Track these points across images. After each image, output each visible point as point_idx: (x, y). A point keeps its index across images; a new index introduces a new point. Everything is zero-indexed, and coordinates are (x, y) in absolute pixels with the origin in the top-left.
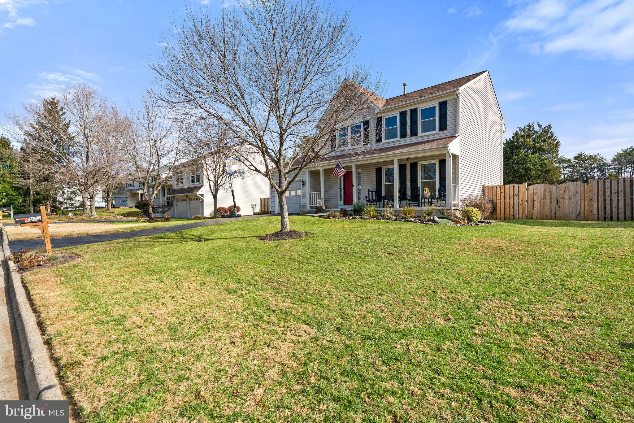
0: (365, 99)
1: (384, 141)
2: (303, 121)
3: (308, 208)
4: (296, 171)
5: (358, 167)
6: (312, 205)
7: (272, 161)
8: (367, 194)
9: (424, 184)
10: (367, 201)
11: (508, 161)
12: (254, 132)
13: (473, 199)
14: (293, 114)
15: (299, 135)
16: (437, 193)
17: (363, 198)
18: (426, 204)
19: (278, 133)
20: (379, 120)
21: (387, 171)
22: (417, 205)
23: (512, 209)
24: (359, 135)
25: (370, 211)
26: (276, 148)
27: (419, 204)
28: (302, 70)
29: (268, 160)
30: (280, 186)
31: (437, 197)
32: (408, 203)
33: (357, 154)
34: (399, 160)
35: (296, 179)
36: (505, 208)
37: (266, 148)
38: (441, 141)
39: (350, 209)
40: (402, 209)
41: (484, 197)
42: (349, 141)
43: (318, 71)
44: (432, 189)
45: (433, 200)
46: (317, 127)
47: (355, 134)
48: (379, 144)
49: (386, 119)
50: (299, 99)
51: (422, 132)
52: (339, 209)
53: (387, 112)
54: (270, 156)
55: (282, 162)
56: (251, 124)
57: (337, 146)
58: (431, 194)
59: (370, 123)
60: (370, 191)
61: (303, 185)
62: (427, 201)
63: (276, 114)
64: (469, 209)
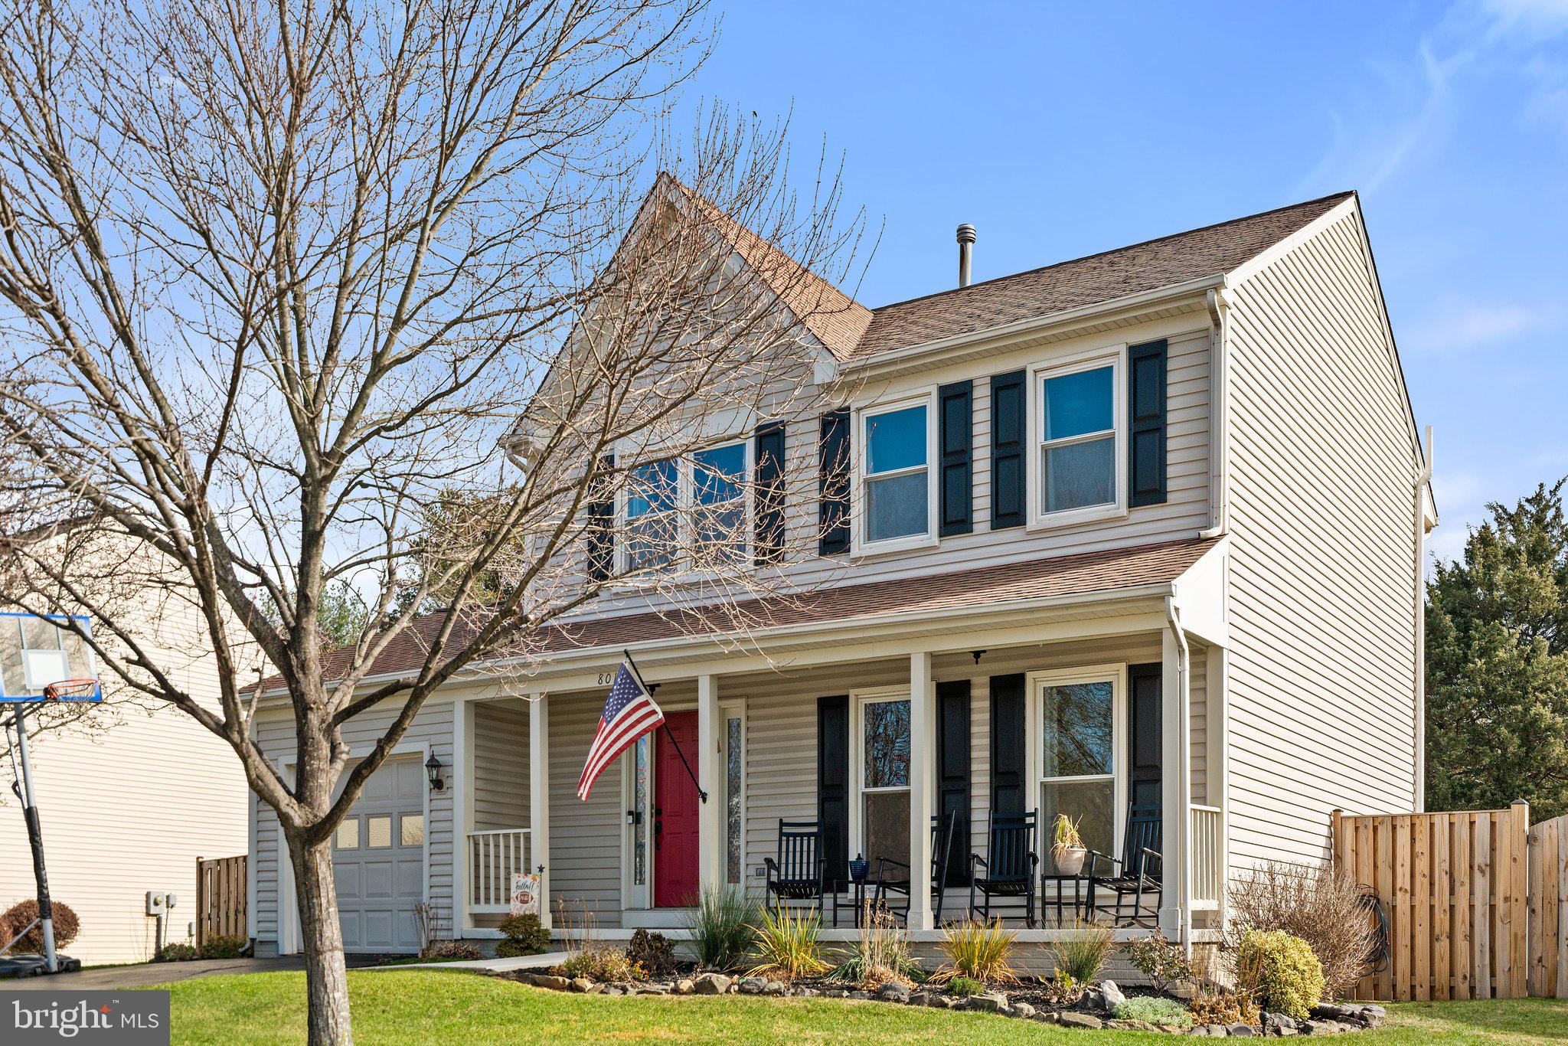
0: (766, 300)
1: (859, 545)
2: (433, 407)
3: (464, 927)
4: (400, 701)
5: (725, 687)
6: (483, 909)
7: (260, 639)
8: (771, 850)
9: (1059, 799)
10: (771, 885)
11: (1448, 680)
12: (154, 459)
13: (1285, 888)
14: (379, 367)
15: (412, 489)
16: (1118, 851)
17: (752, 871)
18: (1067, 913)
19: (292, 472)
20: (835, 426)
21: (875, 713)
22: (1023, 912)
23: (1462, 945)
24: (728, 504)
25: (784, 948)
26: (281, 560)
27: (1030, 908)
28: (431, 102)
29: (235, 629)
30: (301, 796)
31: (1117, 874)
32: (980, 901)
33: (717, 616)
34: (936, 660)
35: (400, 747)
36: (1433, 939)
37: (225, 556)
38: (1136, 559)
39: (685, 934)
40: (947, 935)
41: (1339, 877)
42: (683, 540)
43: (517, 120)
44: (1096, 836)
45: (1099, 890)
46: (514, 445)
47: (707, 499)
48: (831, 561)
49: (870, 420)
50: (411, 278)
51: (1047, 509)
52: (628, 934)
53: (873, 381)
54: (244, 608)
55: (312, 646)
56: (134, 411)
57: (619, 564)
58: (1090, 855)
59: (788, 443)
60: (786, 830)
61: (437, 784)
62: (1073, 892)
63: (284, 353)
64: (1270, 940)
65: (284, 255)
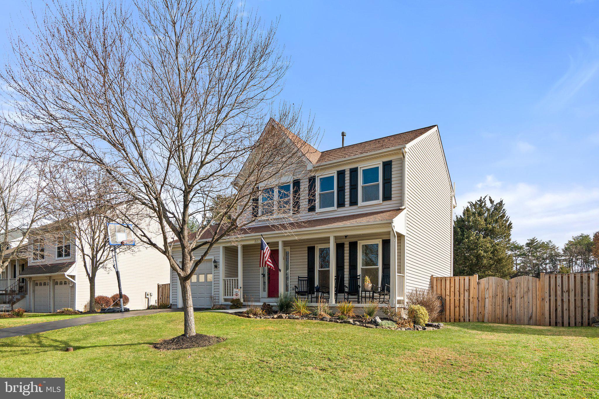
0: (296, 149)
1: (318, 210)
2: (215, 174)
3: (222, 302)
4: (207, 246)
5: (285, 243)
6: (227, 297)
7: (173, 231)
8: (296, 283)
9: (365, 272)
10: (296, 292)
11: (459, 244)
12: (148, 186)
13: (420, 294)
14: (202, 164)
15: (210, 194)
16: (380, 285)
17: (291, 289)
18: (367, 300)
19: (181, 190)
20: (312, 180)
21: (322, 251)
22: (357, 300)
23: (462, 309)
24: (286, 199)
25: (299, 308)
26: (178, 211)
27: (358, 299)
28: (215, 100)
29: (167, 228)
30: (183, 269)
31: (379, 290)
32: (346, 297)
33: (283, 226)
34: (336, 238)
35: (207, 258)
36: (455, 307)
37: (165, 210)
38: (384, 214)
39: (275, 304)
40: (338, 305)
41: (433, 292)
42: (275, 208)
43: (236, 105)
44: (374, 281)
45: (375, 295)
46: (235, 184)
47: (281, 198)
48: (311, 213)
49: (320, 179)
50: (210, 143)
51: (363, 201)
52: (262, 304)
53: (322, 169)
54: (169, 223)
55: (186, 233)
56: (143, 175)
57: (260, 214)
58: (373, 286)
59: (301, 184)
60: (300, 279)
61: (216, 267)
62: (369, 295)
63: (180, 161)
64: (416, 307)
65: (179, 138)
